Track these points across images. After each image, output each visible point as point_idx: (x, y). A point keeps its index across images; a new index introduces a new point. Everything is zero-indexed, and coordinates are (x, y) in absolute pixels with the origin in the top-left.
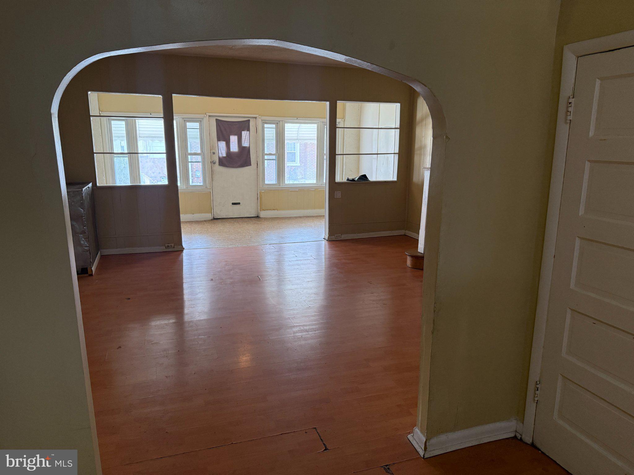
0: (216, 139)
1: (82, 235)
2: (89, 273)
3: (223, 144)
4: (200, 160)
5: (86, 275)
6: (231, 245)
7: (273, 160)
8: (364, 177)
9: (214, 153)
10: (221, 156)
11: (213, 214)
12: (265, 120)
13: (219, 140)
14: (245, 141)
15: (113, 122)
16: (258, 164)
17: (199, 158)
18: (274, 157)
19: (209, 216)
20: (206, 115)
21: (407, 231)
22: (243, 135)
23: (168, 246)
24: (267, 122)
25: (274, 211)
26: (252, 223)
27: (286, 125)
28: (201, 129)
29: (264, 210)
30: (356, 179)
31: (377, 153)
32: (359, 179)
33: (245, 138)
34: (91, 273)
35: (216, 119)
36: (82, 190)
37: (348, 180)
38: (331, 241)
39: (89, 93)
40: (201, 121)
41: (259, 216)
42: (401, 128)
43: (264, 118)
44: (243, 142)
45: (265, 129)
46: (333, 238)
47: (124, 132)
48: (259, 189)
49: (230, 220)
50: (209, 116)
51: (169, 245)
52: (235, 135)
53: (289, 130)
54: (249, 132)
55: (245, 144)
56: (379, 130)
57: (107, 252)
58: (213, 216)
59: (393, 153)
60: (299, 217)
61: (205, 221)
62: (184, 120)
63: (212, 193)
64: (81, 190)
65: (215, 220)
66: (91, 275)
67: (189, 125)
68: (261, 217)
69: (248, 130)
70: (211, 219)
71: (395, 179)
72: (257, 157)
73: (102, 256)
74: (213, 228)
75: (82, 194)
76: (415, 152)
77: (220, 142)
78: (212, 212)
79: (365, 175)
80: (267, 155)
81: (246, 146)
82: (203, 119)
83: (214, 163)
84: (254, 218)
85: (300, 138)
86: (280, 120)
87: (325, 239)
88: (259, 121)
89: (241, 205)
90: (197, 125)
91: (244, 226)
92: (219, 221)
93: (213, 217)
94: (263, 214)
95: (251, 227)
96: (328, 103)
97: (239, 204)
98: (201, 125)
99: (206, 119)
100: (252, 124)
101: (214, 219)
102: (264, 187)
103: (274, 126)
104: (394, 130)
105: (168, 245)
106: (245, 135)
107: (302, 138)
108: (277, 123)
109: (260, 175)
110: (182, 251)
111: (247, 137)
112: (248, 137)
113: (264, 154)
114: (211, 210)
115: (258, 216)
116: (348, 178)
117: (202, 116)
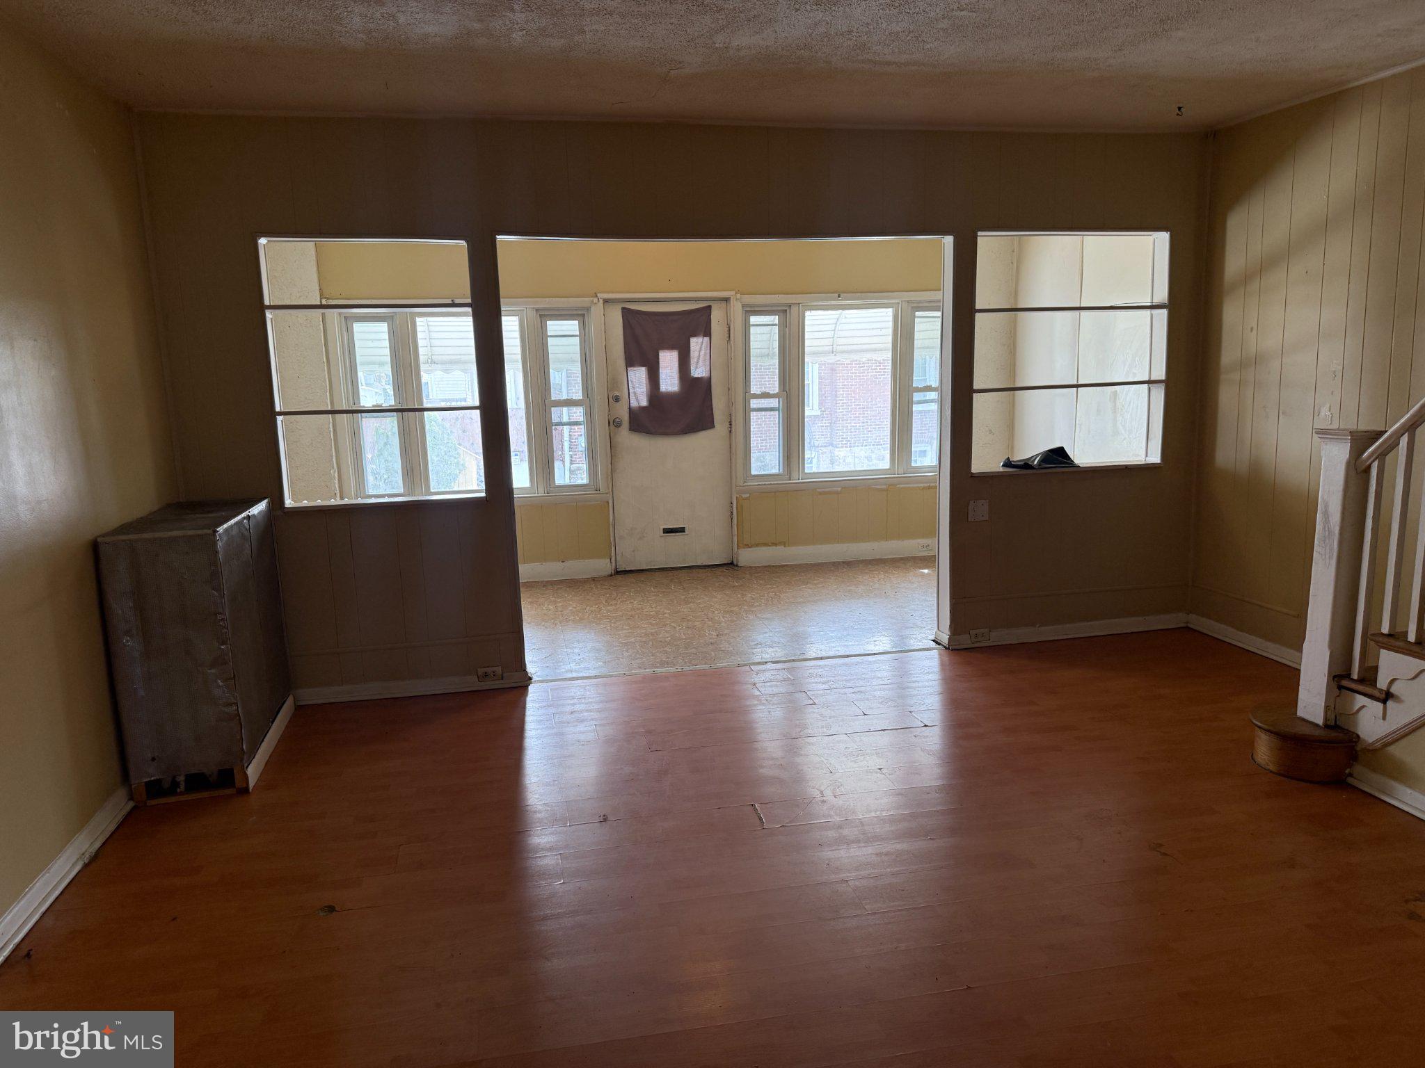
0: (621, 362)
1: (213, 671)
2: (239, 783)
3: (639, 376)
4: (581, 419)
5: (228, 792)
6: (663, 664)
7: (772, 409)
8: (1058, 456)
9: (617, 399)
10: (634, 404)
11: (613, 559)
12: (750, 306)
13: (630, 362)
14: (698, 362)
15: (358, 327)
16: (733, 423)
17: (578, 413)
18: (774, 403)
19: (603, 566)
20: (595, 300)
21: (1193, 617)
22: (692, 348)
23: (486, 675)
24: (756, 309)
25: (775, 547)
26: (717, 584)
27: (807, 313)
28: (584, 336)
29: (748, 546)
30: (1035, 463)
31: (1075, 383)
32: (1042, 461)
33: (699, 356)
34: (245, 785)
35: (623, 309)
36: (215, 531)
37: (1008, 464)
38: (957, 652)
39: (263, 241)
40: (583, 315)
41: (735, 563)
42: (1175, 305)
43: (748, 299)
44: (692, 368)
45: (752, 330)
46: (966, 641)
47: (386, 352)
48: (734, 490)
49: (657, 573)
50: (606, 301)
51: (489, 670)
52: (671, 348)
53: (816, 328)
54: (707, 339)
55: (699, 370)
56: (1084, 313)
57: (313, 695)
58: (614, 565)
59: (1146, 379)
60: (843, 562)
61: (594, 579)
62: (541, 316)
63: (611, 504)
64: (210, 531)
65: (619, 577)
66: (245, 791)
67: (553, 326)
68: (739, 564)
69: (707, 333)
70: (610, 573)
71: (1155, 458)
72: (730, 404)
73: (299, 709)
74: (614, 602)
75: (215, 543)
76: (1223, 377)
77: (632, 368)
78: (613, 554)
79: (1063, 447)
80: (756, 396)
81: (700, 376)
82: (588, 309)
83: (618, 424)
84: (721, 569)
85: (840, 348)
86: (794, 301)
87: (939, 644)
88: (736, 308)
89: (687, 532)
90: (572, 326)
91: (695, 594)
92: (630, 579)
93: (613, 567)
94: (746, 557)
95: (716, 597)
96: (949, 240)
97: (682, 530)
98: (583, 327)
99: (597, 310)
100: (717, 316)
101: (618, 572)
102: (749, 484)
103: (775, 319)
104: (1148, 312)
105: (486, 669)
106: (698, 347)
107: (845, 348)
108: (783, 311)
109: (737, 449)
110: (525, 688)
111: (702, 353)
112: (706, 353)
113: (747, 395)
114: (607, 547)
115: (732, 563)
116: (1008, 459)
117: (585, 301)
